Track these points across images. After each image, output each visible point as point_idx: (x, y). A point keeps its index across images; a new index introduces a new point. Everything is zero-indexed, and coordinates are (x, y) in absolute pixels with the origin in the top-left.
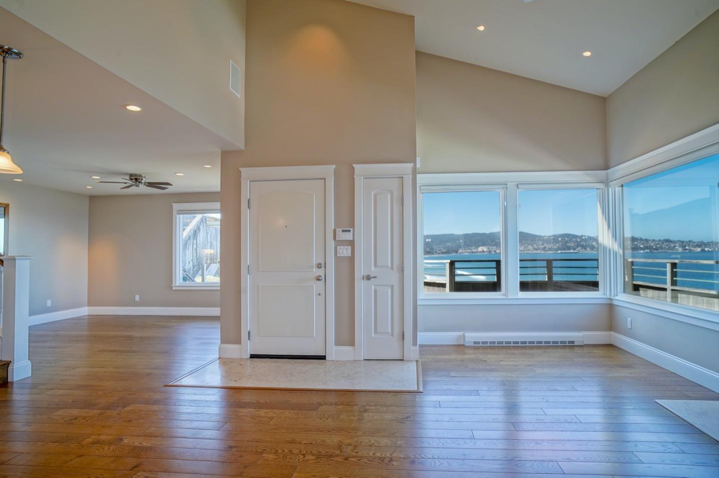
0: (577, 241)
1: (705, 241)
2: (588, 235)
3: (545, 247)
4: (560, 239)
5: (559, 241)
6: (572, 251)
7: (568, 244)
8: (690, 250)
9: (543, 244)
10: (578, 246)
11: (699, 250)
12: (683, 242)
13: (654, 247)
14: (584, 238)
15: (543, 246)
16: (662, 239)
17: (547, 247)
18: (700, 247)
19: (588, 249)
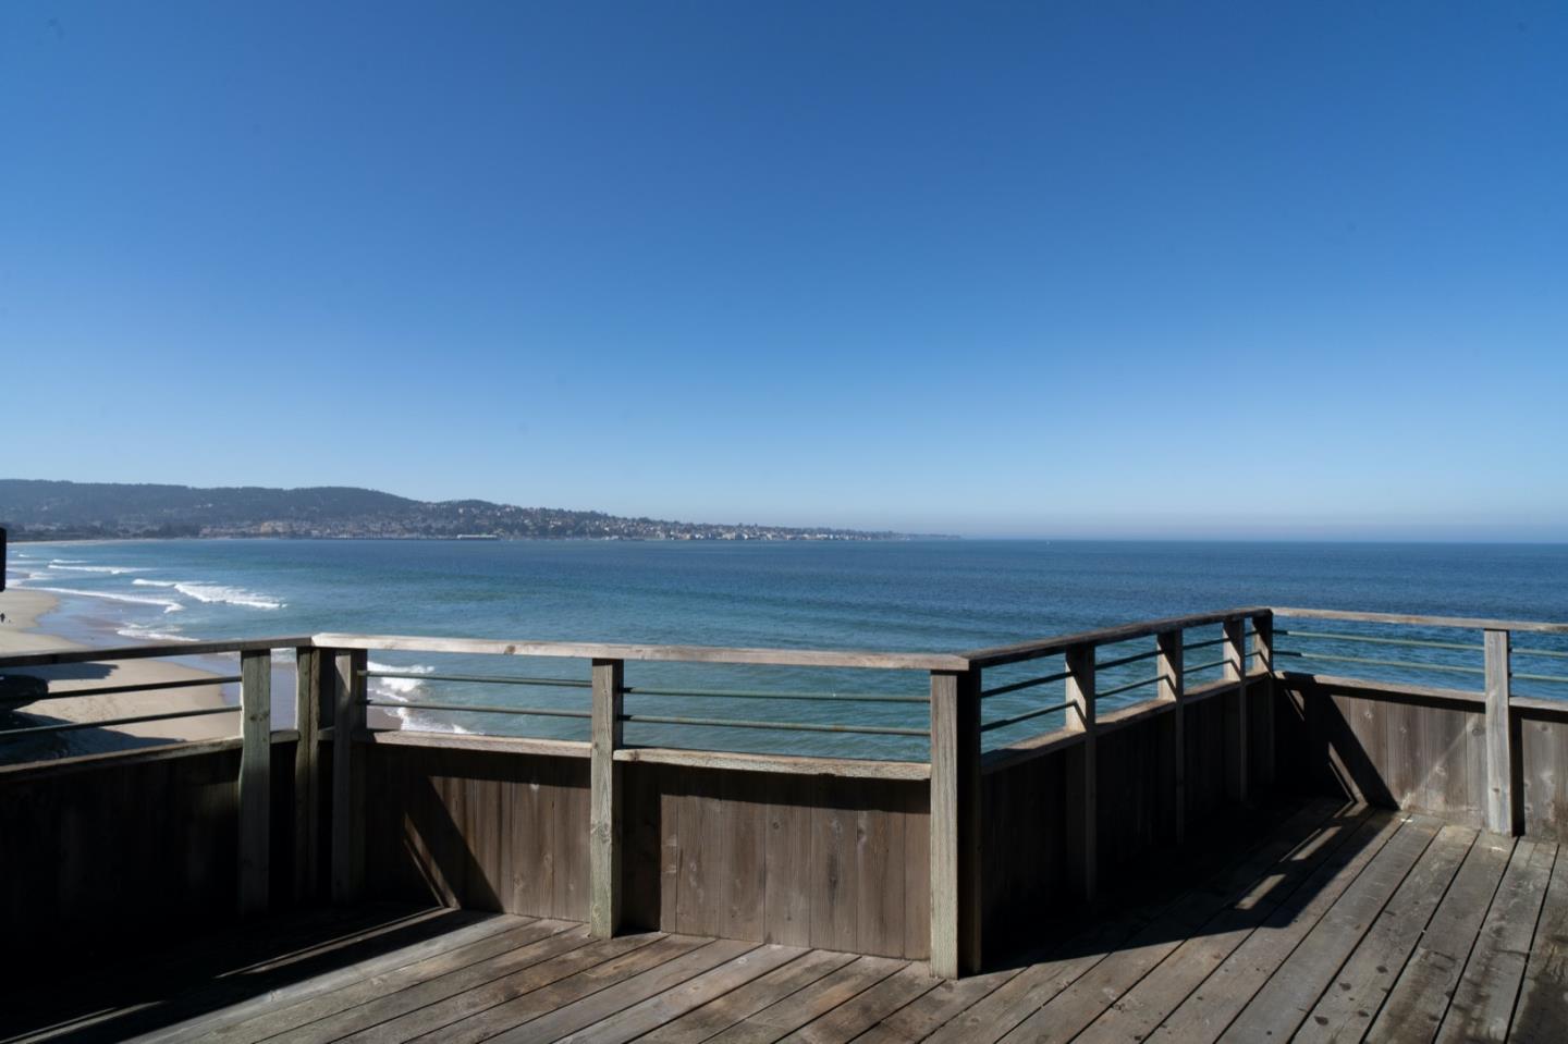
0: (495, 515)
1: (696, 523)
2: (517, 505)
3: (430, 527)
4: (461, 511)
5: (459, 515)
6: (484, 536)
7: (477, 521)
8: (676, 538)
9: (424, 520)
10: (497, 525)
11: (688, 536)
12: (666, 523)
13: (626, 531)
14: (508, 510)
15: (423, 525)
16: (637, 518)
17: (434, 525)
18: (689, 532)
19: (516, 532)
